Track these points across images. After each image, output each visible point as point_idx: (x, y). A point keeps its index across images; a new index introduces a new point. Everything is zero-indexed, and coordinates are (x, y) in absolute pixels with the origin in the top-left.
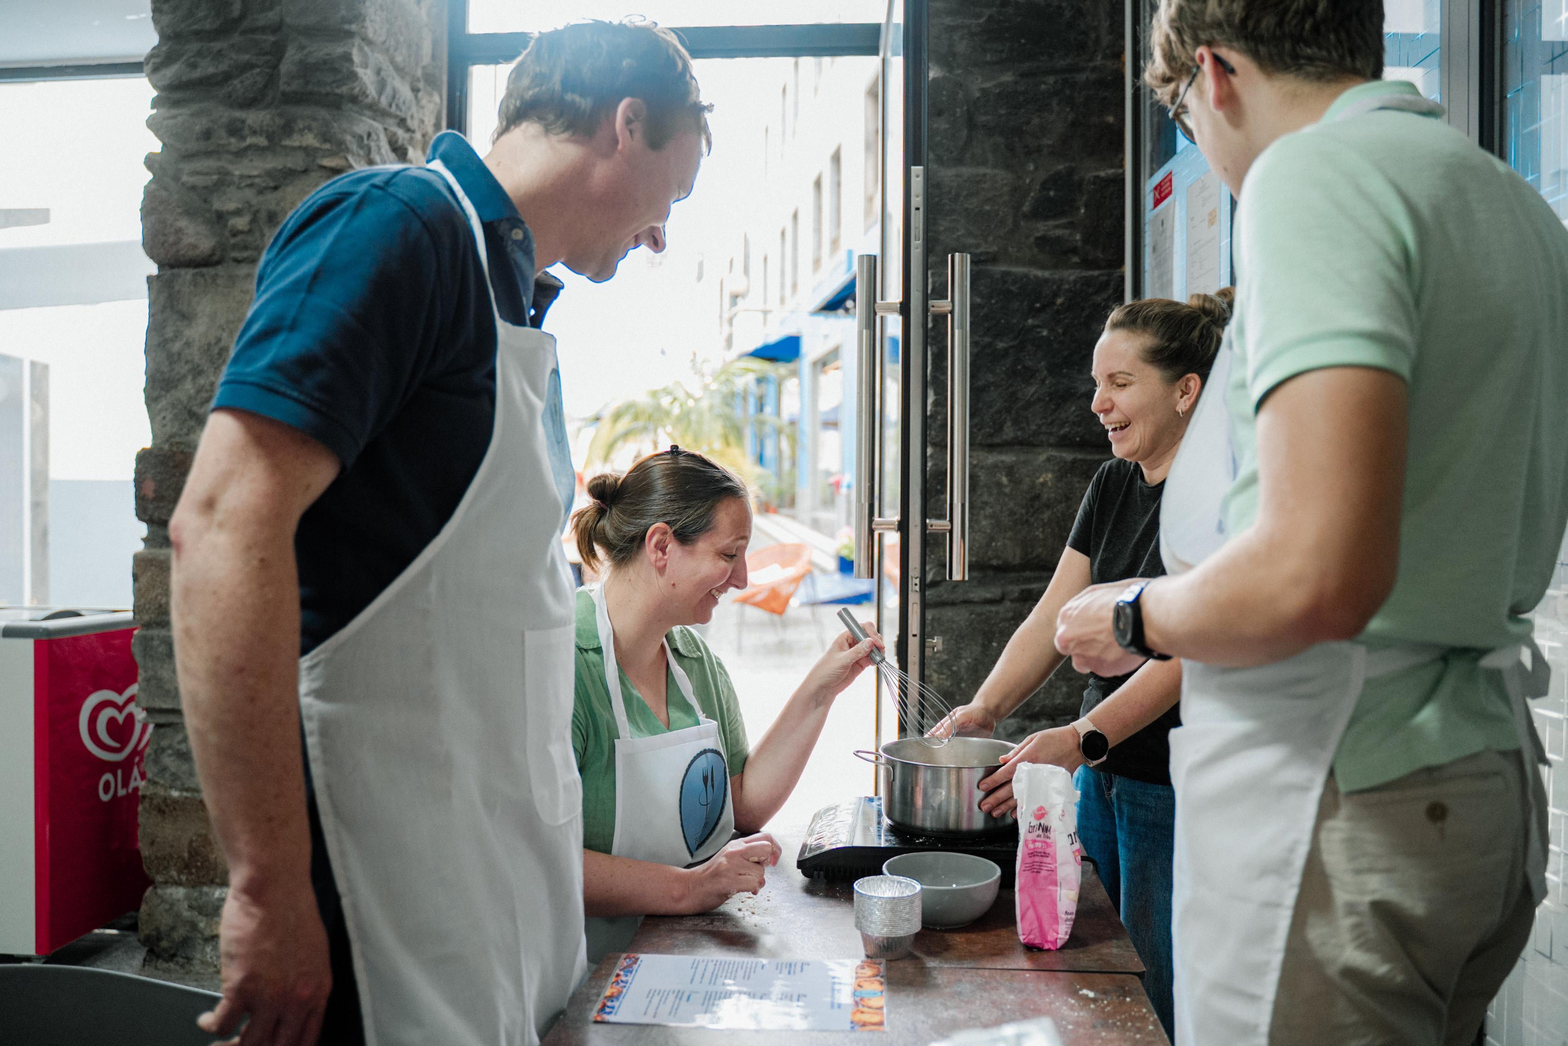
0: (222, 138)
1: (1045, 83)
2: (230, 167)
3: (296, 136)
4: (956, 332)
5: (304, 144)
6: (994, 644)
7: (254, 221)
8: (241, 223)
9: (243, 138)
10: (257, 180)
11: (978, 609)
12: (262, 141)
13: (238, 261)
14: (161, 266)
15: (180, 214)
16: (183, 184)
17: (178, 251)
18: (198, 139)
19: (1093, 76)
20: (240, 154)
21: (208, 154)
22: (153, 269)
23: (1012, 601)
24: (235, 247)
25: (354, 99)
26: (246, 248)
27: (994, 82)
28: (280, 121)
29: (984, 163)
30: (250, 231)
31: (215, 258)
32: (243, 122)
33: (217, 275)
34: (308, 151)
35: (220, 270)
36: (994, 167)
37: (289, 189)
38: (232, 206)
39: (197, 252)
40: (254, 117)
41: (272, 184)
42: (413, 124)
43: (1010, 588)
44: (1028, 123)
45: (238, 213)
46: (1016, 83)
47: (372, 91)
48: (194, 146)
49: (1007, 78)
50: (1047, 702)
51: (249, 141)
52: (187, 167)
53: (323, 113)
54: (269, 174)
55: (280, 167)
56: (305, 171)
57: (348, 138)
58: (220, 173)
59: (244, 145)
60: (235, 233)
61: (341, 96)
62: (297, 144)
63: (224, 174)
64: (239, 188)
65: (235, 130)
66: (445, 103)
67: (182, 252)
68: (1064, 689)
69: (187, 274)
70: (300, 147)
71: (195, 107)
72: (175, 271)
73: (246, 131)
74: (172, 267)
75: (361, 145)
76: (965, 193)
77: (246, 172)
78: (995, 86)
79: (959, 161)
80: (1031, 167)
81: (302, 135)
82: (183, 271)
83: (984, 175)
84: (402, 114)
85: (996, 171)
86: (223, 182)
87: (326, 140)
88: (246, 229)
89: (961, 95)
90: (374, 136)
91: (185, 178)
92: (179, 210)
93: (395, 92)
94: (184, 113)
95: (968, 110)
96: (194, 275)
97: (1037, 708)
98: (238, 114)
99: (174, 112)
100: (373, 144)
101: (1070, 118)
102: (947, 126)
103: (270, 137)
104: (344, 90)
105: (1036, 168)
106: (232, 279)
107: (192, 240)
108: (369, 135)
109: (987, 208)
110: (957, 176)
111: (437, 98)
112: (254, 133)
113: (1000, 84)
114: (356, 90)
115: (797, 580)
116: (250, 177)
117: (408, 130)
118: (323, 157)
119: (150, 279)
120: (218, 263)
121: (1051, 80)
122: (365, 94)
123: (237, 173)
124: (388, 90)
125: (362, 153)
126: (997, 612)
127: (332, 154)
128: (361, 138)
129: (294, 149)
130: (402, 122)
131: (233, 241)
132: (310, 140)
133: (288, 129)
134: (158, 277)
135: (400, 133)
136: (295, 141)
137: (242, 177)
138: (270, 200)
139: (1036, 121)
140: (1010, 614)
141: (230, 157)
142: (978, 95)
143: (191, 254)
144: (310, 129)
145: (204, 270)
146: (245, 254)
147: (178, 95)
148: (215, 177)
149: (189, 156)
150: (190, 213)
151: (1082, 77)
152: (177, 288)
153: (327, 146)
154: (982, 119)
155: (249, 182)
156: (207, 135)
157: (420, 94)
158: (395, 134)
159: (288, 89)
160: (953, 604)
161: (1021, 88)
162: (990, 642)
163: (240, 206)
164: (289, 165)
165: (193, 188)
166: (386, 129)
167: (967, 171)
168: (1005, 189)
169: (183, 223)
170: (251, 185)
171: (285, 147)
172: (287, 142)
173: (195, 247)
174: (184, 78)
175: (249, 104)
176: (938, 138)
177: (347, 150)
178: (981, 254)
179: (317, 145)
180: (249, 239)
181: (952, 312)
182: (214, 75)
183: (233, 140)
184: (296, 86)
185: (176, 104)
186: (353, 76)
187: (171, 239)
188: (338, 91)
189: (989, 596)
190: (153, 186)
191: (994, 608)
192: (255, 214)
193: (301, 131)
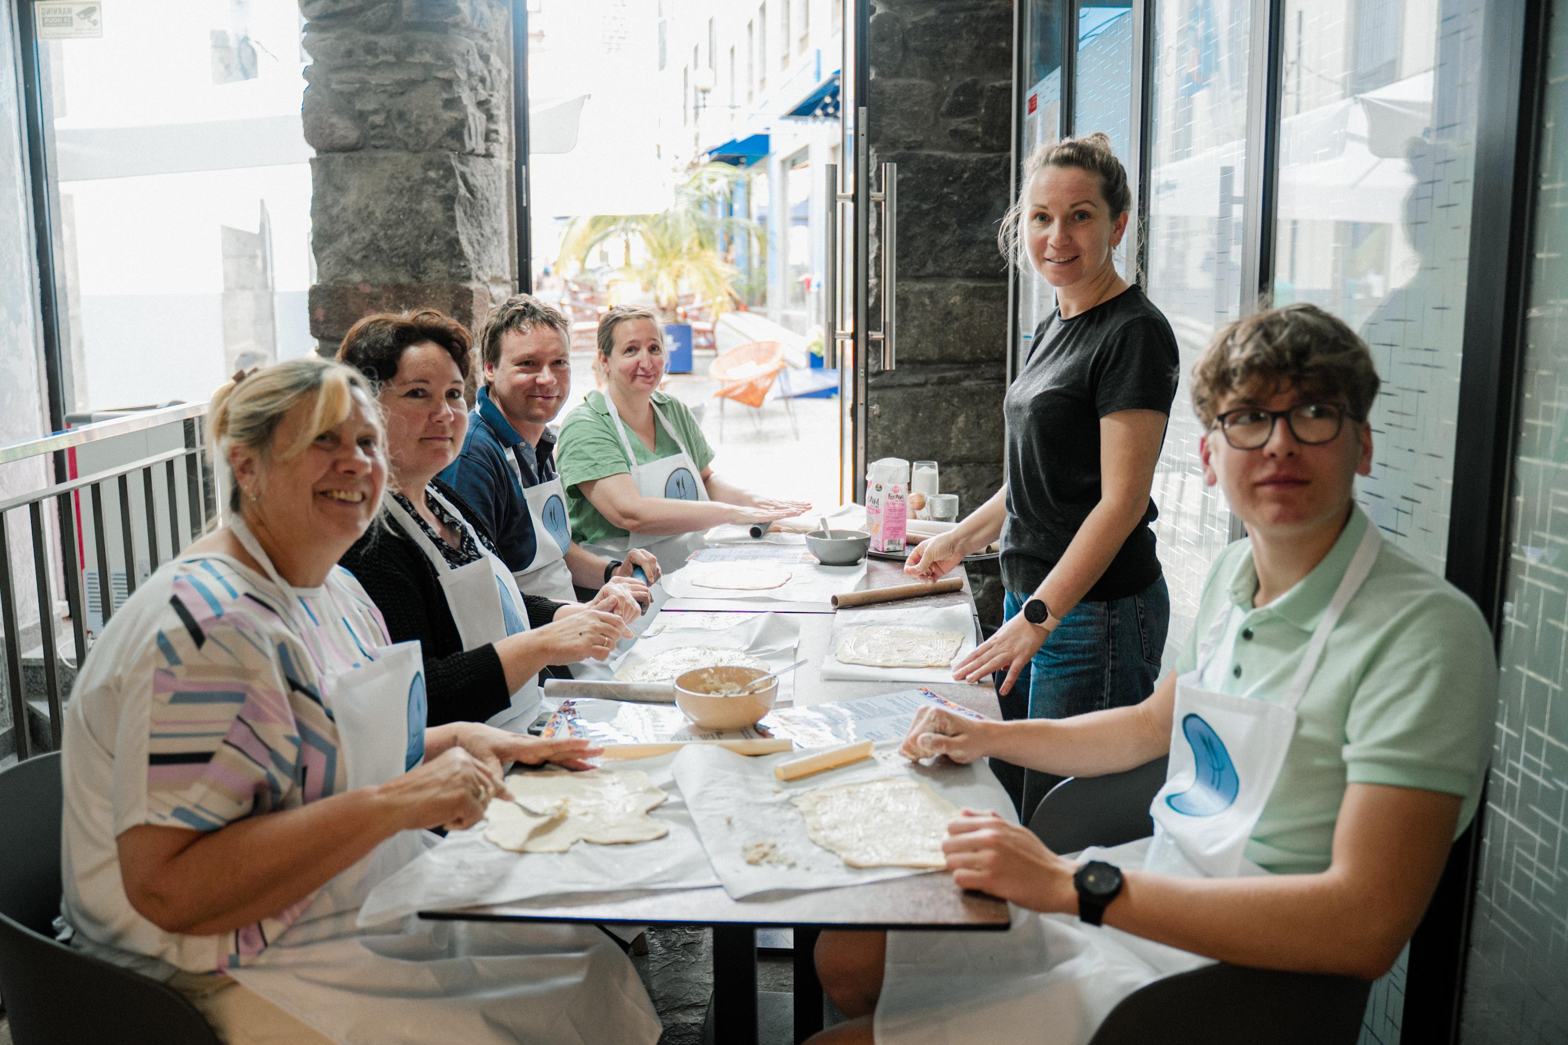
0: (361, 56)
1: (957, 18)
2: (368, 78)
3: (417, 56)
4: (888, 213)
5: (423, 61)
6: (920, 414)
7: (388, 117)
8: (378, 119)
9: (377, 56)
10: (389, 88)
11: (910, 390)
12: (391, 58)
13: (376, 147)
14: (319, 151)
15: (332, 113)
16: (333, 90)
17: (332, 141)
18: (342, 57)
19: (992, 13)
20: (375, 68)
21: (350, 68)
22: (312, 153)
23: (933, 384)
24: (374, 137)
25: (456, 25)
26: (383, 138)
27: (922, 17)
28: (403, 44)
29: (914, 75)
30: (385, 126)
31: (360, 145)
32: (376, 43)
33: (361, 158)
34: (425, 66)
35: (362, 153)
36: (922, 78)
37: (413, 94)
38: (371, 107)
39: (347, 141)
40: (383, 40)
41: (400, 91)
42: (491, 35)
43: (931, 375)
44: (945, 47)
45: (375, 112)
46: (937, 18)
47: (469, 19)
48: (339, 62)
49: (931, 13)
50: (957, 454)
51: (382, 58)
52: (335, 77)
53: (435, 37)
54: (398, 83)
55: (406, 78)
56: (424, 81)
57: (455, 56)
58: (360, 82)
59: (377, 61)
60: (374, 127)
61: (447, 24)
62: (417, 61)
63: (364, 82)
64: (375, 93)
65: (370, 50)
66: (511, 15)
67: (336, 142)
68: (968, 445)
69: (340, 157)
70: (420, 63)
71: (339, 32)
72: (330, 155)
73: (379, 52)
74: (327, 152)
75: (464, 61)
76: (900, 98)
77: (380, 82)
78: (922, 20)
79: (897, 74)
80: (948, 78)
81: (421, 55)
82: (336, 155)
83: (914, 85)
84: (485, 31)
85: (923, 82)
86: (364, 89)
87: (439, 58)
88: (383, 124)
89: (898, 26)
90: (471, 52)
91: (334, 86)
92: (332, 110)
93: (482, 14)
94: (331, 36)
95: (903, 38)
96: (346, 158)
97: (949, 458)
98: (372, 38)
99: (324, 35)
100: (471, 59)
101: (975, 43)
102: (888, 49)
103: (397, 55)
104: (450, 20)
105: (951, 79)
106: (373, 161)
107: (342, 132)
108: (468, 52)
109: (916, 109)
110: (895, 85)
111: (506, 12)
112: (385, 52)
113: (926, 18)
114: (458, 20)
115: (773, 375)
116: (383, 85)
117: (489, 40)
118: (438, 70)
119: (312, 161)
120: (361, 148)
121: (962, 15)
122: (464, 21)
123: (373, 82)
124: (478, 16)
125: (464, 65)
126: (922, 393)
127: (445, 68)
128: (463, 55)
129: (415, 64)
130: (485, 35)
131: (372, 133)
132: (427, 58)
133: (410, 49)
134: (318, 159)
135: (486, 45)
136: (416, 58)
137: (377, 85)
138: (400, 103)
139: (951, 46)
140: (932, 394)
141: (366, 70)
142: (910, 26)
143: (343, 142)
144: (427, 49)
145: (353, 154)
146: (383, 142)
147: (324, 23)
148: (357, 85)
149: (337, 69)
150: (339, 111)
151: (984, 13)
152: (332, 167)
153: (440, 63)
154: (913, 44)
155: (383, 89)
156: (349, 53)
157: (494, 9)
158: (482, 46)
159: (410, 20)
160: (891, 387)
161: (940, 22)
162: (917, 412)
163: (377, 107)
164: (413, 77)
165: (341, 93)
166: (476, 44)
167: (902, 81)
168: (929, 95)
169: (334, 119)
170: (384, 92)
171: (408, 63)
172: (410, 59)
173: (345, 137)
174: (330, 11)
175: (380, 30)
176: (881, 59)
177: (455, 65)
178: (911, 142)
179: (433, 62)
180: (385, 131)
181: (885, 201)
182: (351, 9)
183: (369, 57)
184: (415, 18)
185: (323, 29)
186: (457, 10)
187: (327, 131)
188: (446, 21)
189: (916, 381)
190: (310, 92)
191: (919, 390)
192: (388, 112)
193: (420, 51)
